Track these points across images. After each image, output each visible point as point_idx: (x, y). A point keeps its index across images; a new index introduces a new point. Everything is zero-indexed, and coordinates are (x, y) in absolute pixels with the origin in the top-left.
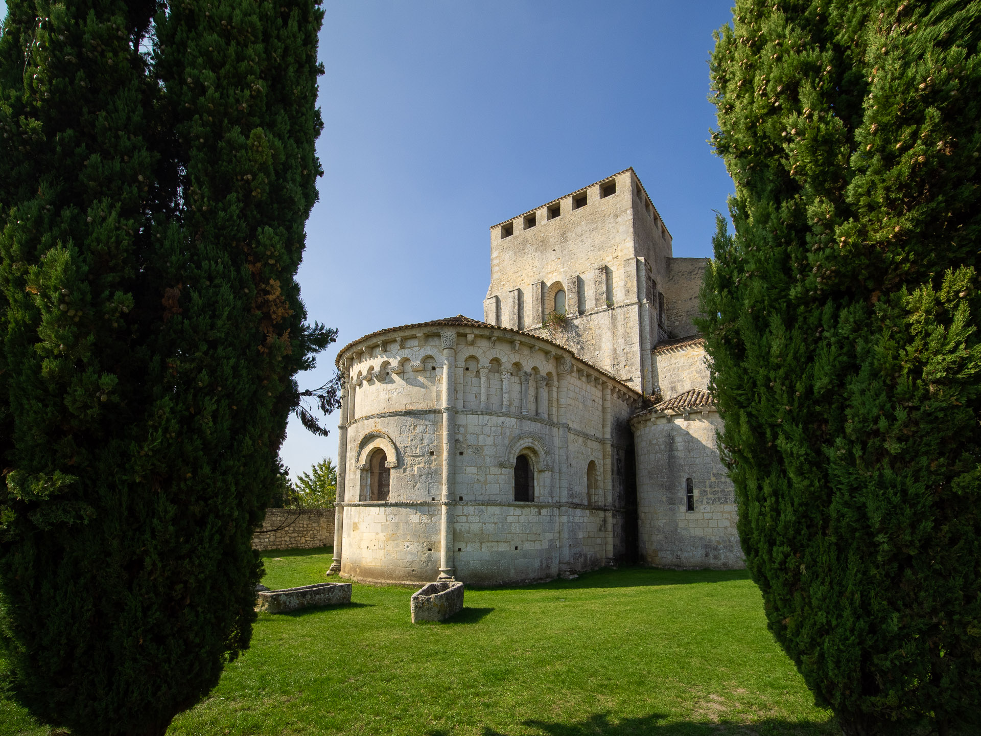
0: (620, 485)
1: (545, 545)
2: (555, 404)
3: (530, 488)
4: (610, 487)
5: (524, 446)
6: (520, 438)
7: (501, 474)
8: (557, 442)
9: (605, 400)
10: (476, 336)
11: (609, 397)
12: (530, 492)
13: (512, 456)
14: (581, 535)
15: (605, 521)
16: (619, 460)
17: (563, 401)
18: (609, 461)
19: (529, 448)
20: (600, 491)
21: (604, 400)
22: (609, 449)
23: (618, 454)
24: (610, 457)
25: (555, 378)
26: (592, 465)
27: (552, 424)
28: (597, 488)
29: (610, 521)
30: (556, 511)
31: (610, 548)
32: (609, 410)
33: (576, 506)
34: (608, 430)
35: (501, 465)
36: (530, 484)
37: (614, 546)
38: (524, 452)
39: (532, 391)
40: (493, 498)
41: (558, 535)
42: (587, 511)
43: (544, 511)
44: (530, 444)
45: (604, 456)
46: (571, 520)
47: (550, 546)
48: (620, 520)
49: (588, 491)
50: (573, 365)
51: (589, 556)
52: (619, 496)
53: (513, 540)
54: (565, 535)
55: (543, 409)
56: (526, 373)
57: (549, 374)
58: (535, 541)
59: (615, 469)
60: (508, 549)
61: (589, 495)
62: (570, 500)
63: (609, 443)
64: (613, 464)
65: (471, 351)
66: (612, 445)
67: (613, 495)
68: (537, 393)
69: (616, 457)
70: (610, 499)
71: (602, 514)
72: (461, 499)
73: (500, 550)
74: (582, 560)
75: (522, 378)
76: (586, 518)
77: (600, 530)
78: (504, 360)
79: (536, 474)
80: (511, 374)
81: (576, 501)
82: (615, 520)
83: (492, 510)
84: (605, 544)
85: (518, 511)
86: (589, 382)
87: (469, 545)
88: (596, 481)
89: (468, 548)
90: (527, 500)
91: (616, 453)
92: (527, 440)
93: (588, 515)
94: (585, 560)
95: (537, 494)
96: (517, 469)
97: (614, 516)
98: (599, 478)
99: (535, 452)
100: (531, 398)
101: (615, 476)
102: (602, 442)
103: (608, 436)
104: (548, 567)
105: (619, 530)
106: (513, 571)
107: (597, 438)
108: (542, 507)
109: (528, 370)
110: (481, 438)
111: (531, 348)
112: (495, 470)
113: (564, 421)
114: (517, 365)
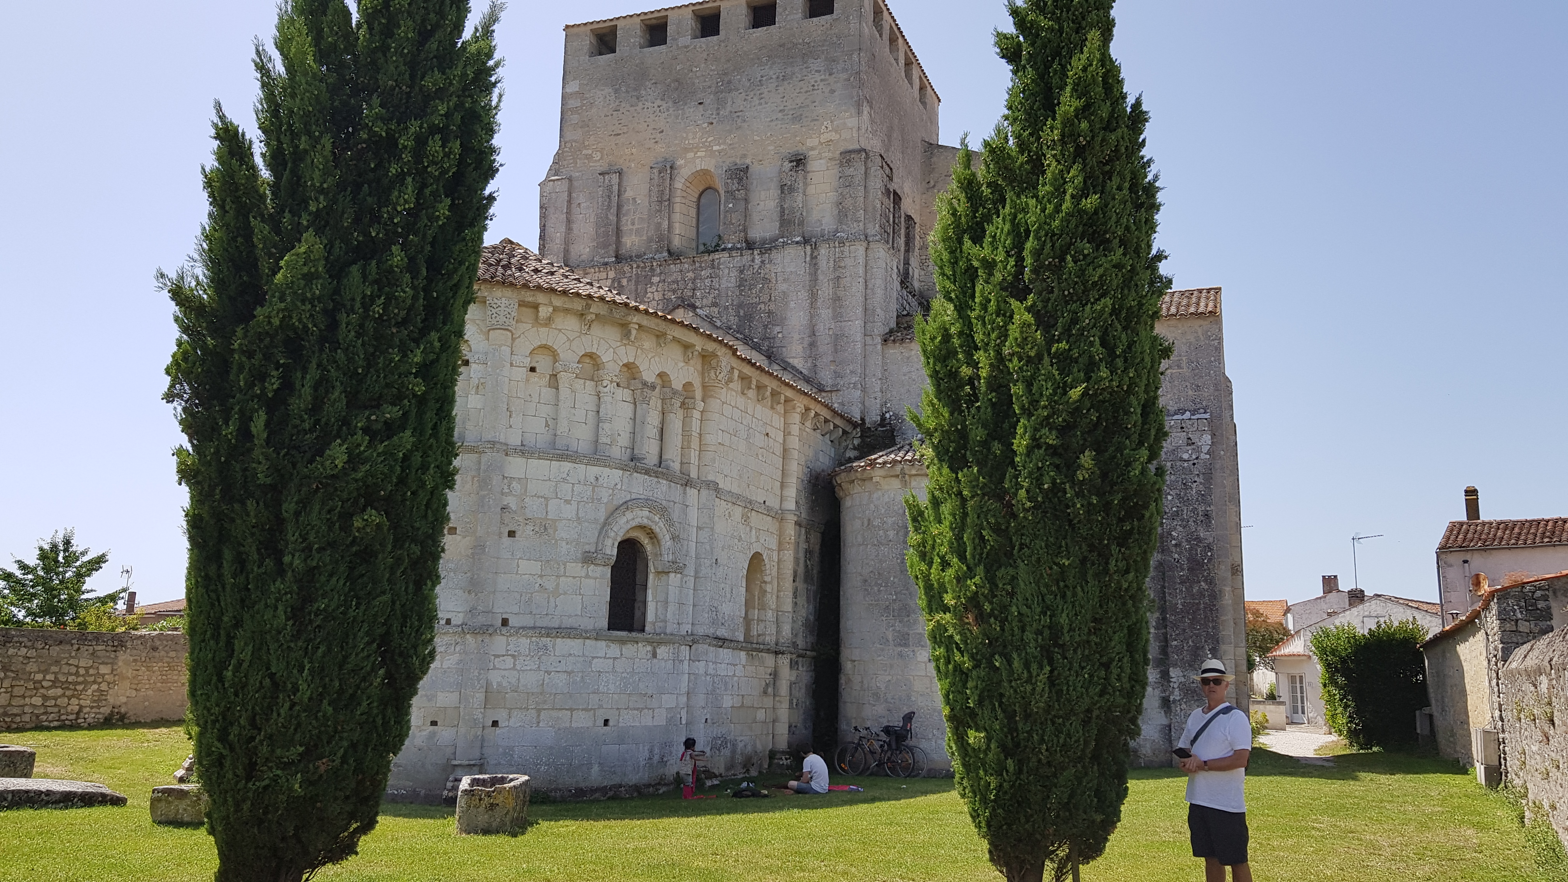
0: (808, 601)
1: (661, 719)
2: (695, 444)
3: (637, 605)
4: (788, 606)
5: (634, 524)
6: (626, 506)
7: (587, 576)
8: (693, 516)
9: (789, 433)
10: (555, 309)
11: (795, 429)
12: (638, 614)
13: (609, 542)
14: (728, 702)
15: (775, 675)
16: (808, 552)
17: (709, 439)
18: (789, 555)
19: (642, 527)
20: (770, 615)
21: (787, 433)
22: (791, 530)
23: (807, 540)
24: (792, 547)
25: (698, 394)
26: (756, 560)
27: (688, 483)
28: (763, 607)
29: (787, 675)
30: (685, 650)
31: (782, 730)
32: (795, 454)
33: (722, 642)
34: (792, 492)
35: (588, 559)
36: (639, 597)
37: (790, 727)
38: (634, 534)
39: (653, 419)
40: (568, 622)
41: (684, 699)
42: (743, 654)
43: (662, 651)
44: (645, 521)
45: (780, 543)
46: (711, 671)
47: (670, 720)
48: (804, 674)
49: (746, 614)
50: (733, 368)
51: (741, 745)
52: (806, 624)
53: (601, 707)
54: (700, 700)
55: (673, 455)
56: (645, 384)
57: (688, 386)
58: (640, 710)
59: (801, 570)
60: (590, 724)
61: (747, 621)
62: (712, 631)
63: (792, 519)
64: (797, 560)
65: (543, 336)
66: (796, 523)
67: (794, 621)
68: (663, 423)
69: (803, 546)
70: (787, 630)
71: (769, 659)
72: (505, 622)
73: (574, 725)
74: (726, 752)
75: (638, 392)
76: (740, 667)
77: (765, 692)
78: (606, 357)
79: (651, 577)
80: (618, 385)
81: (722, 632)
82: (795, 673)
83: (563, 645)
84: (774, 721)
85: (614, 650)
86: (760, 399)
87: (515, 713)
88: (764, 592)
89: (512, 720)
90: (630, 629)
91: (803, 537)
92: (639, 512)
93: (744, 662)
94: (734, 752)
95: (650, 616)
96: (616, 569)
97: (793, 665)
98: (768, 588)
99: (652, 535)
100: (652, 431)
101: (801, 586)
102: (779, 516)
103: (792, 506)
104: (663, 762)
105: (801, 693)
106: (596, 768)
107: (769, 509)
108: (660, 643)
109: (649, 376)
110: (553, 504)
111: (658, 336)
112: (576, 569)
113: (711, 477)
114: (629, 367)
